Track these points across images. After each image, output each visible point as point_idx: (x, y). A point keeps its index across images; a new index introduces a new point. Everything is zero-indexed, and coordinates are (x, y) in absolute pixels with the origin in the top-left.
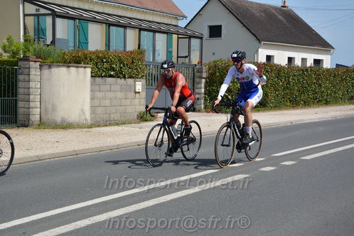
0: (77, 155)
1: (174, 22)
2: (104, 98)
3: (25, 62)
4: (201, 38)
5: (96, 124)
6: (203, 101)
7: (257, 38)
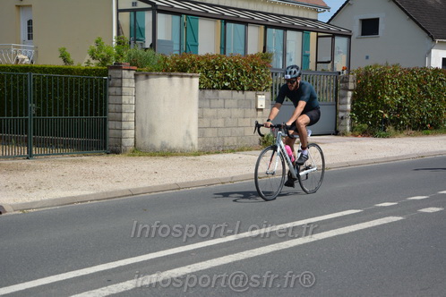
0: (179, 189)
1: (312, 16)
2: (216, 117)
3: (117, 71)
4: (350, 37)
5: (206, 151)
6: (348, 121)
7: (429, 34)
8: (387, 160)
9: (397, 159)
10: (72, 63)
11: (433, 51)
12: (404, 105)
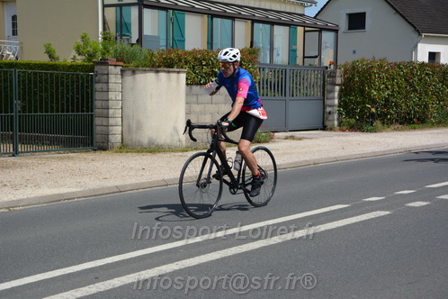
0: (167, 185)
1: (299, 10)
2: (203, 113)
3: (103, 67)
4: (336, 31)
5: (193, 147)
6: (336, 116)
7: (415, 28)
8: (375, 154)
9: (384, 153)
10: (58, 59)
11: (419, 45)
12: (392, 99)
